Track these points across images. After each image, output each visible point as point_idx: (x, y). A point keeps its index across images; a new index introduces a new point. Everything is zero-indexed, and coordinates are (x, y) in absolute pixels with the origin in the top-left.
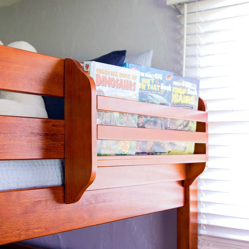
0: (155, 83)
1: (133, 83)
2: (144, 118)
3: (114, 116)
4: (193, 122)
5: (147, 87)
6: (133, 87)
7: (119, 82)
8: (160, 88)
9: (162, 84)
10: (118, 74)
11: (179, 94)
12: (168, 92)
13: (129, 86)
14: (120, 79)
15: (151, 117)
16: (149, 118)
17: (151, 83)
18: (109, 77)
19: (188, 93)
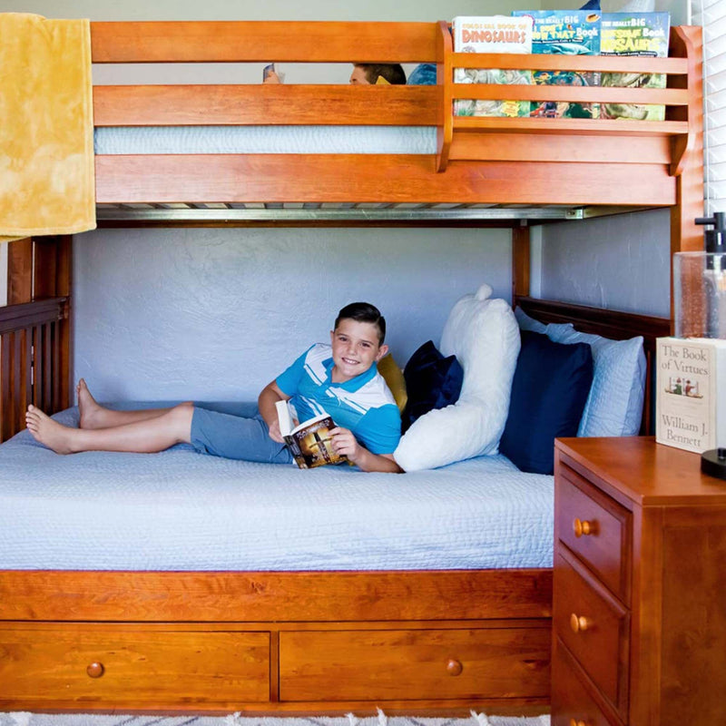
0: (564, 29)
1: (520, 34)
2: (548, 75)
3: (491, 75)
4: (659, 75)
5: (550, 36)
6: (520, 39)
7: (497, 36)
8: (575, 34)
9: (578, 29)
10: (496, 26)
11: (626, 39)
12: (591, 38)
13: (515, 38)
14: (498, 31)
15: (562, 72)
16: (557, 74)
17: (558, 31)
18: (482, 32)
19: (644, 35)
